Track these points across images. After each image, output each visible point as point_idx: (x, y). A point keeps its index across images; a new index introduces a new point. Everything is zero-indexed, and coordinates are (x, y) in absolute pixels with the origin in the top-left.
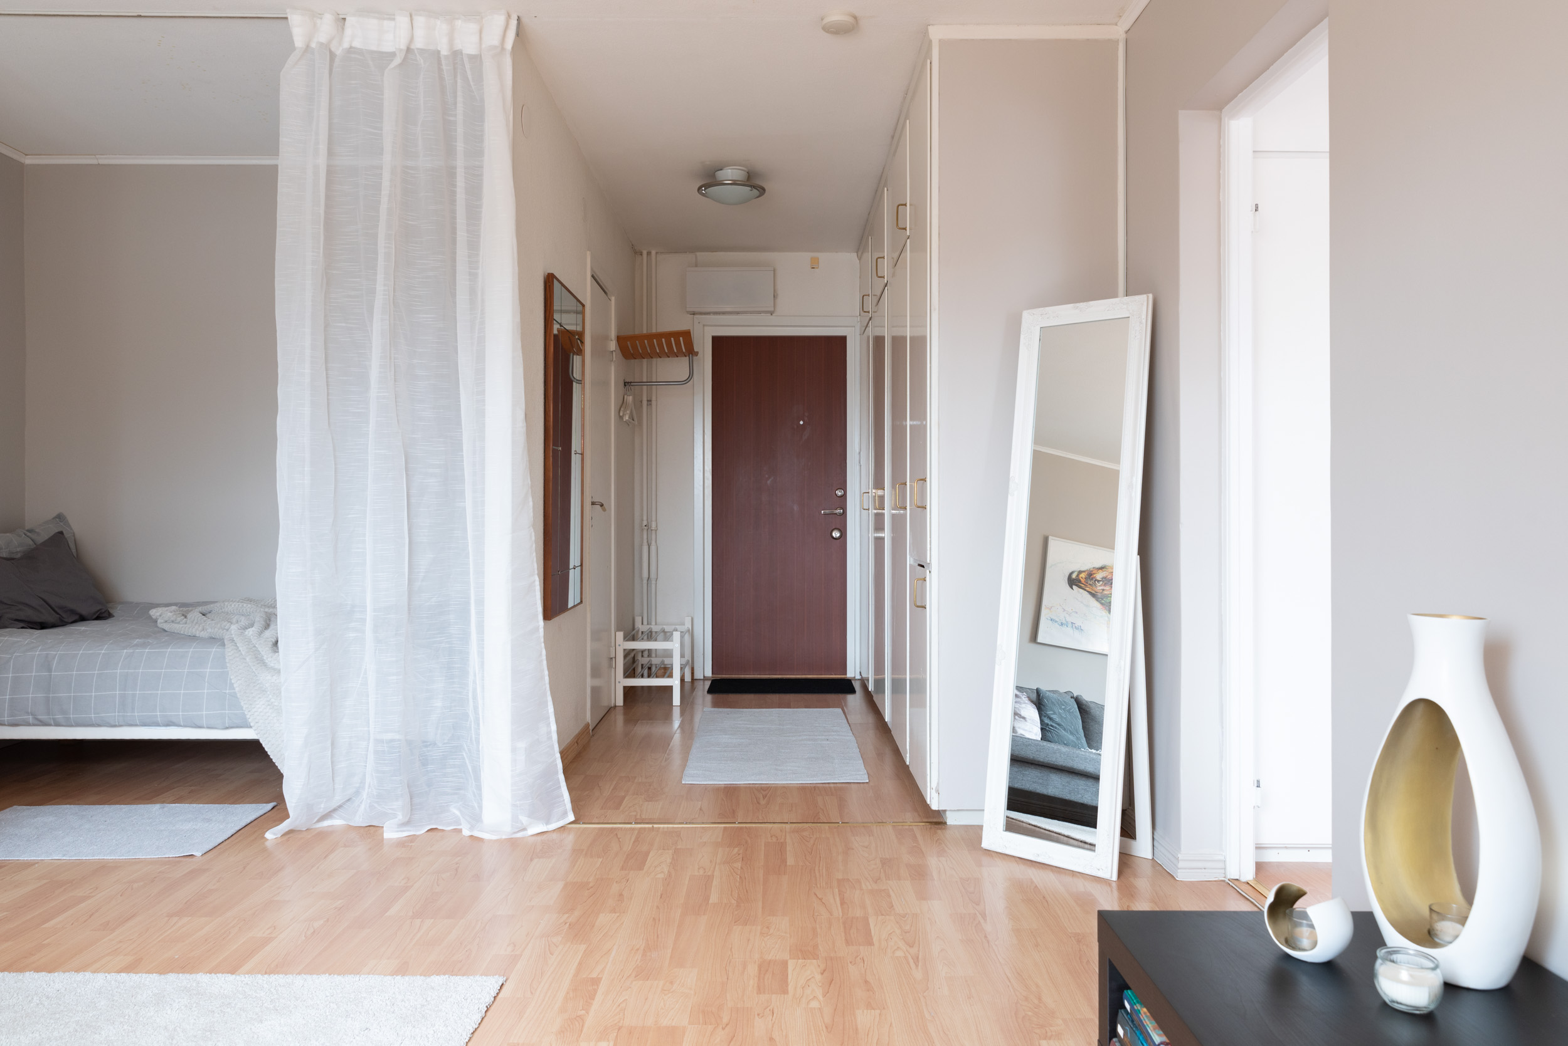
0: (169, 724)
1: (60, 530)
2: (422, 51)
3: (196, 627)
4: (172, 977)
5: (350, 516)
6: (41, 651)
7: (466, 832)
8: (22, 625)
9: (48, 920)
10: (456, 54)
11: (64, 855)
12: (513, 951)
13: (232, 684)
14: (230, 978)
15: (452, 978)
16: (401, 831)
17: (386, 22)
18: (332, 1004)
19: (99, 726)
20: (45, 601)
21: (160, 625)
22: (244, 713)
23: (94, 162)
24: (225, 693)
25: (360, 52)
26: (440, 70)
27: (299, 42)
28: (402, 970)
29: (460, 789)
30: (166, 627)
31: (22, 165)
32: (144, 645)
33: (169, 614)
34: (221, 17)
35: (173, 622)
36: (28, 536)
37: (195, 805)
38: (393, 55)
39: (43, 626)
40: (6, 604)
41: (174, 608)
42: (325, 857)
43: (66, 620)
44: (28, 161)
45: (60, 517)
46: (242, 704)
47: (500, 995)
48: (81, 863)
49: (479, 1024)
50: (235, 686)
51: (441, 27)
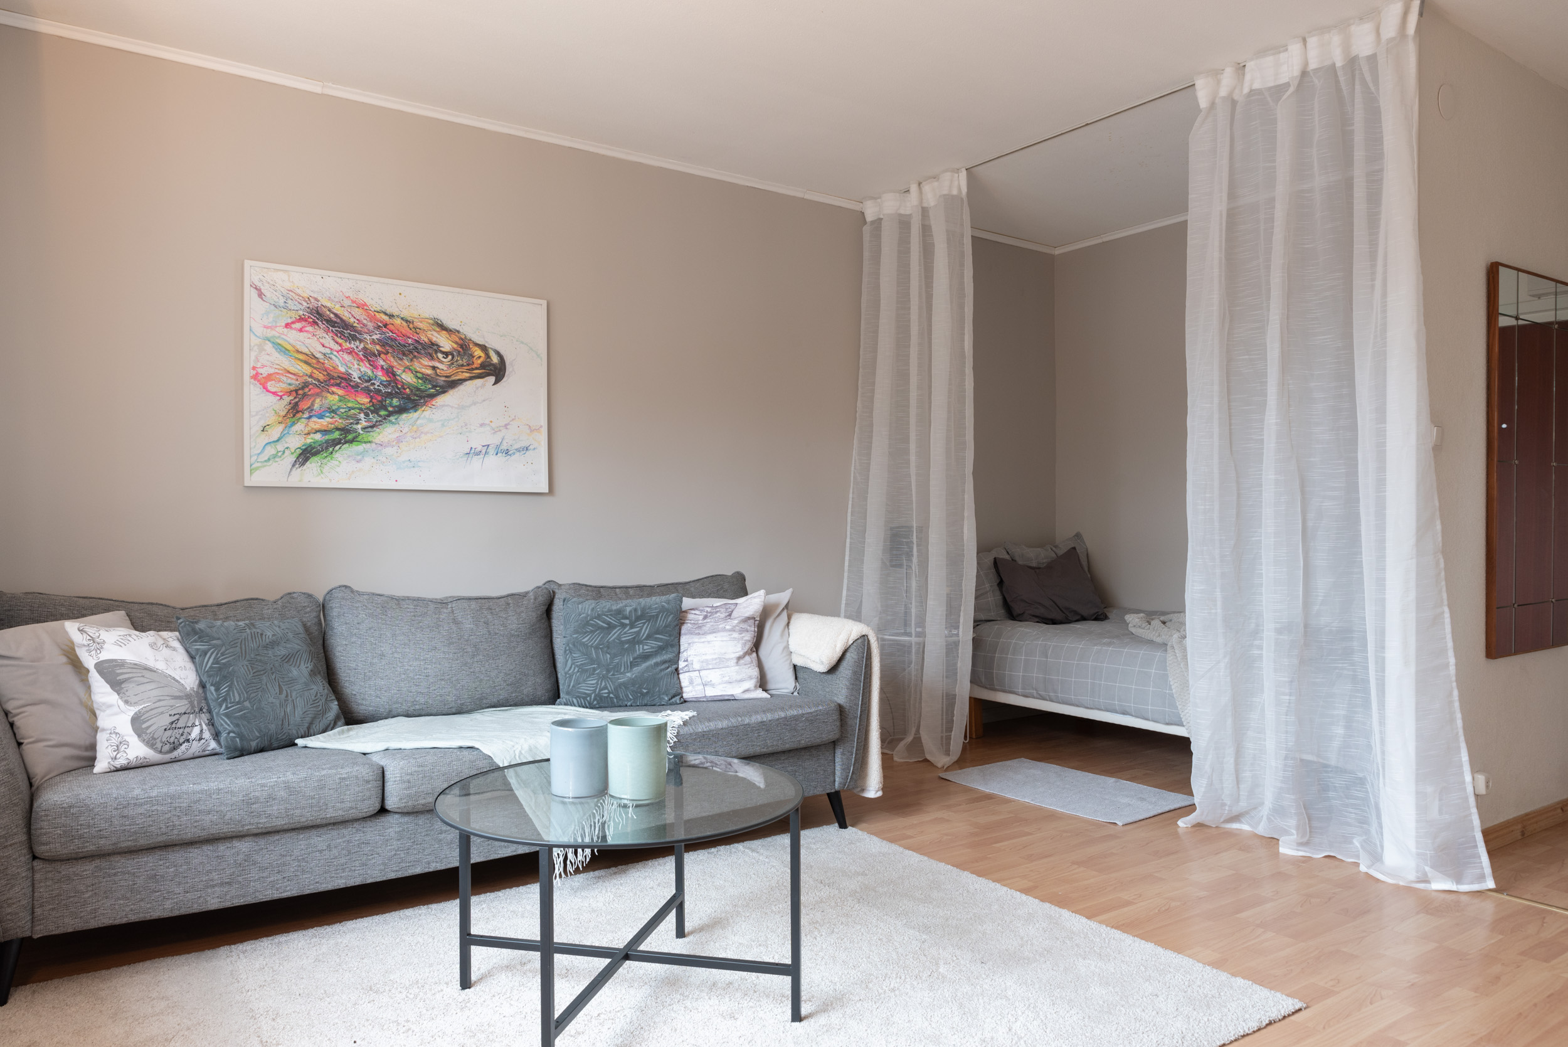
0: (1124, 713)
1: (1073, 546)
2: (1316, 70)
3: (1154, 633)
4: (1047, 905)
5: (1253, 539)
6: (1042, 641)
7: (1363, 868)
8: (1037, 620)
9: (996, 843)
10: (1352, 62)
11: (1032, 800)
12: (1332, 986)
13: (1170, 686)
14: (1084, 920)
15: (1254, 985)
16: (1298, 850)
17: (1282, 55)
18: (1141, 967)
19: (1077, 706)
20: (1054, 602)
21: (1130, 629)
22: (1179, 713)
23: (1100, 241)
24: (1166, 693)
25: (1258, 92)
26: (1337, 82)
27: (1203, 103)
28: (1217, 964)
29: (1364, 823)
30: (1133, 630)
31: (1052, 256)
32: (1109, 644)
33: (1137, 620)
34: (1145, 103)
35: (1140, 627)
36: (1053, 551)
37: (1140, 785)
38: (1287, 85)
39: (1054, 622)
40: (1027, 602)
41: (1142, 615)
42: (1217, 854)
43: (1071, 619)
44: (1057, 252)
45: (1078, 536)
46: (1177, 704)
47: (1293, 1018)
48: (1040, 809)
49: (1254, 1032)
50: (1173, 687)
51: (1336, 39)
